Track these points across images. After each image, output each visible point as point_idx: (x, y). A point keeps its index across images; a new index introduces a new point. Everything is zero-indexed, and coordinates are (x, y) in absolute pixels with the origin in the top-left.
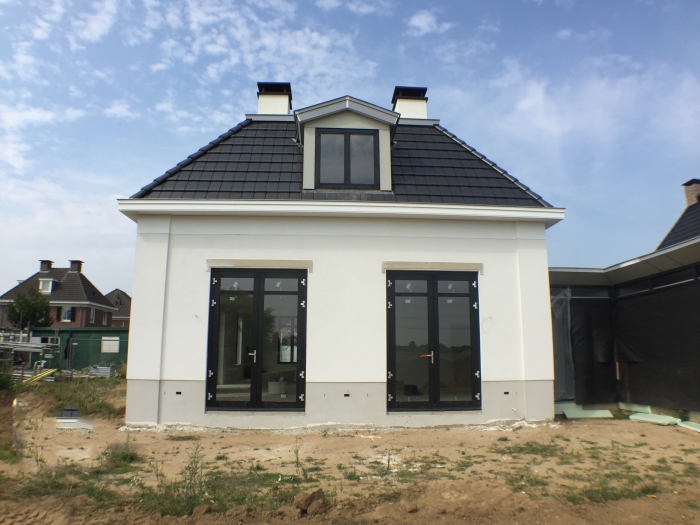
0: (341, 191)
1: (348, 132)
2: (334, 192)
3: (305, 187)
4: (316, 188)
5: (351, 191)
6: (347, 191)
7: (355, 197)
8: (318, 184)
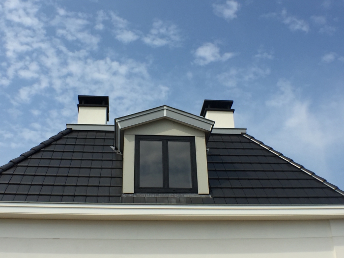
0: (160, 195)
1: (166, 139)
2: (153, 196)
3: (124, 191)
4: (135, 192)
5: (170, 195)
6: (166, 195)
7: (174, 200)
8: (138, 189)
